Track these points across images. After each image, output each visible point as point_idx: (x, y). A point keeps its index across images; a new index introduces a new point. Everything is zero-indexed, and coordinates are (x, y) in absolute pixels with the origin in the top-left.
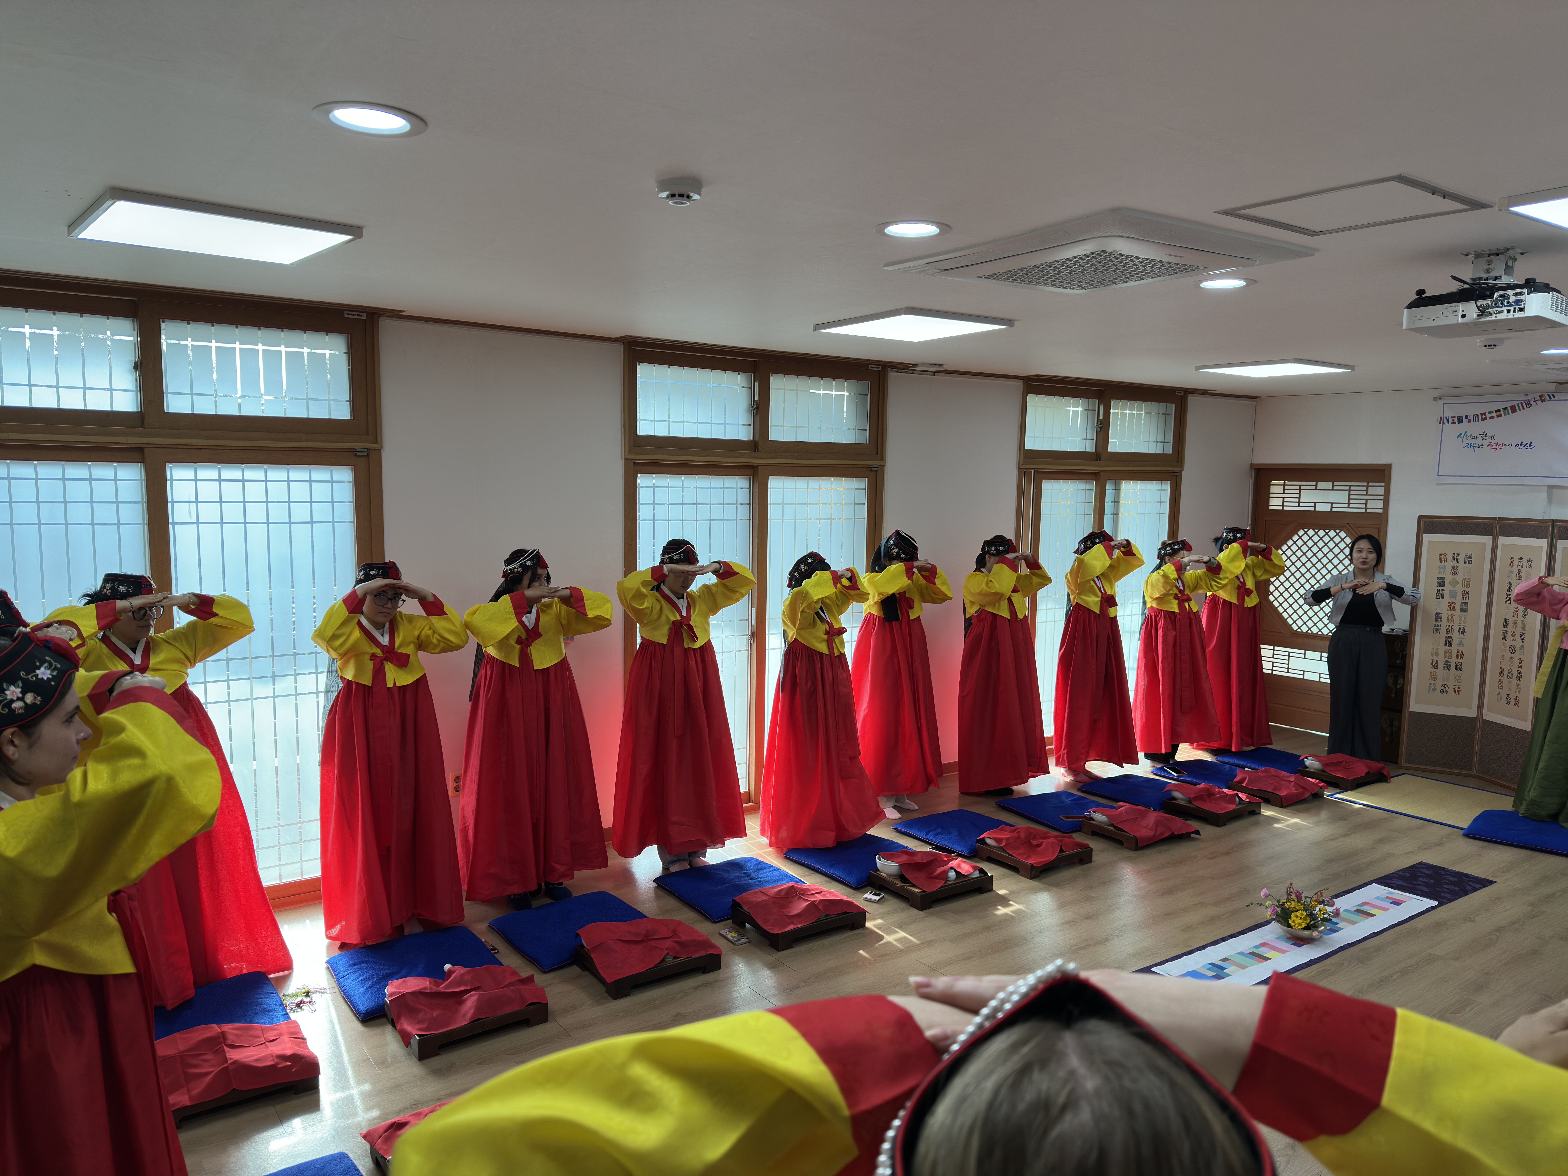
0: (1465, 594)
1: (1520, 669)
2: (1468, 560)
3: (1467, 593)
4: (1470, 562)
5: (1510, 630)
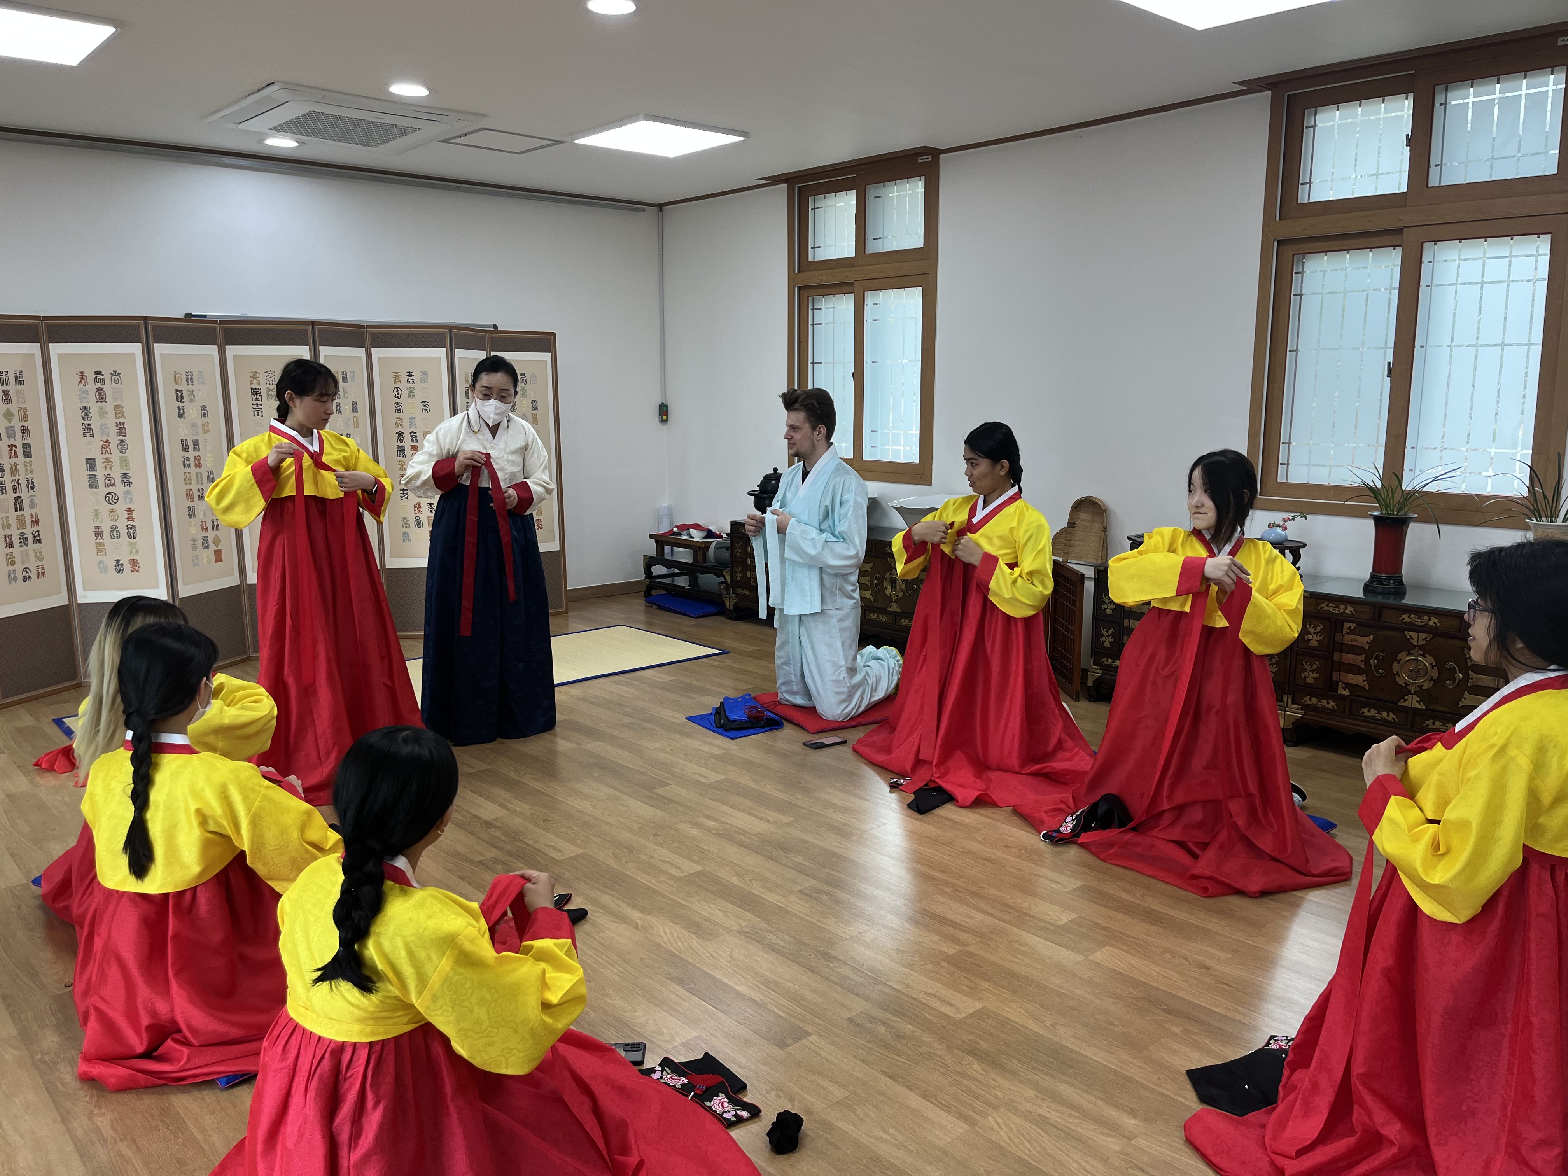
0: (24, 430)
1: (131, 523)
2: (19, 381)
3: (27, 429)
4: (21, 383)
5: (100, 473)
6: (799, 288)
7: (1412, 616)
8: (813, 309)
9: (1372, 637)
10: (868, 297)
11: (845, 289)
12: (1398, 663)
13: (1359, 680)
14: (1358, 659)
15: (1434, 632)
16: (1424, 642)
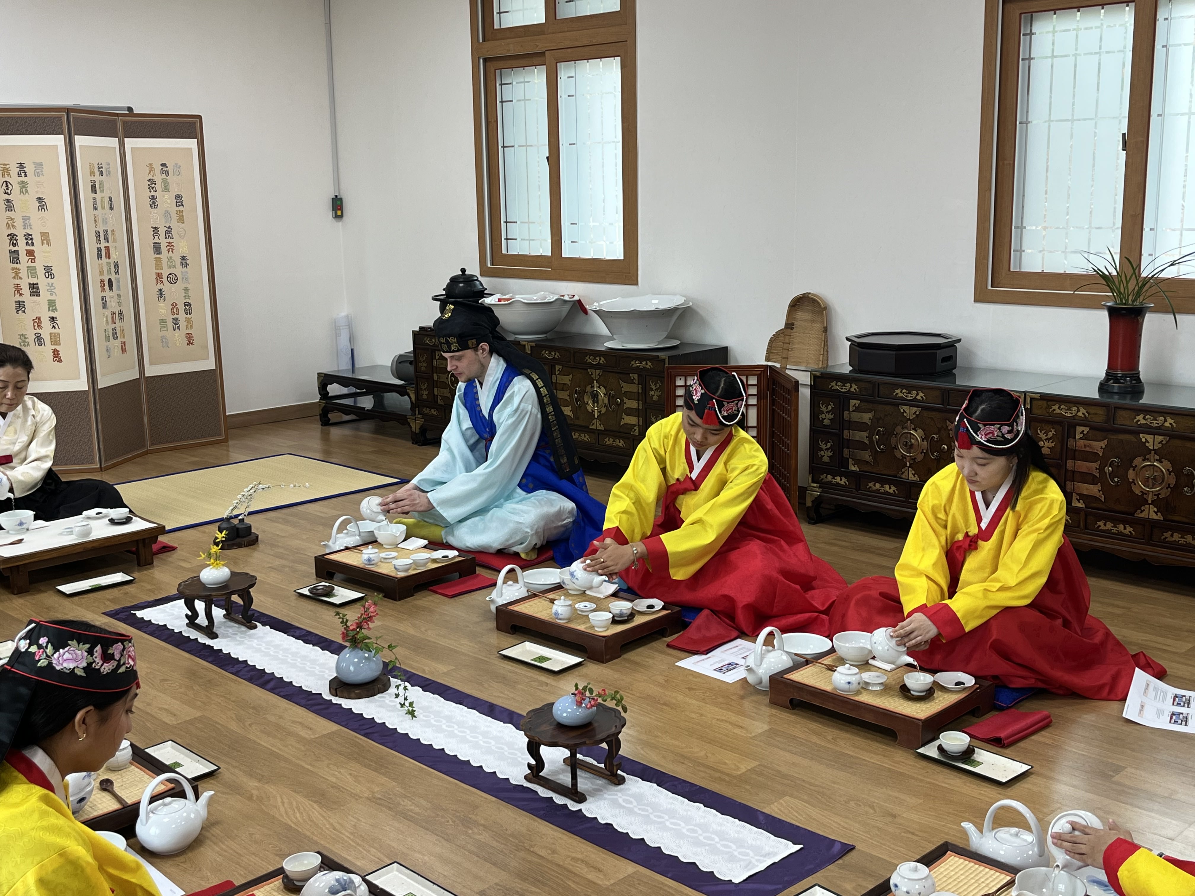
6: (485, 60)
7: (1147, 417)
8: (501, 85)
9: (1106, 441)
10: (561, 67)
11: (536, 60)
12: (1134, 470)
13: (1094, 490)
14: (1093, 467)
15: (1171, 434)
16: (1160, 445)
